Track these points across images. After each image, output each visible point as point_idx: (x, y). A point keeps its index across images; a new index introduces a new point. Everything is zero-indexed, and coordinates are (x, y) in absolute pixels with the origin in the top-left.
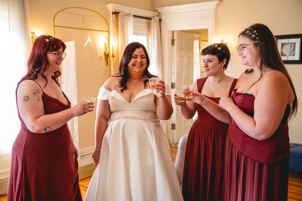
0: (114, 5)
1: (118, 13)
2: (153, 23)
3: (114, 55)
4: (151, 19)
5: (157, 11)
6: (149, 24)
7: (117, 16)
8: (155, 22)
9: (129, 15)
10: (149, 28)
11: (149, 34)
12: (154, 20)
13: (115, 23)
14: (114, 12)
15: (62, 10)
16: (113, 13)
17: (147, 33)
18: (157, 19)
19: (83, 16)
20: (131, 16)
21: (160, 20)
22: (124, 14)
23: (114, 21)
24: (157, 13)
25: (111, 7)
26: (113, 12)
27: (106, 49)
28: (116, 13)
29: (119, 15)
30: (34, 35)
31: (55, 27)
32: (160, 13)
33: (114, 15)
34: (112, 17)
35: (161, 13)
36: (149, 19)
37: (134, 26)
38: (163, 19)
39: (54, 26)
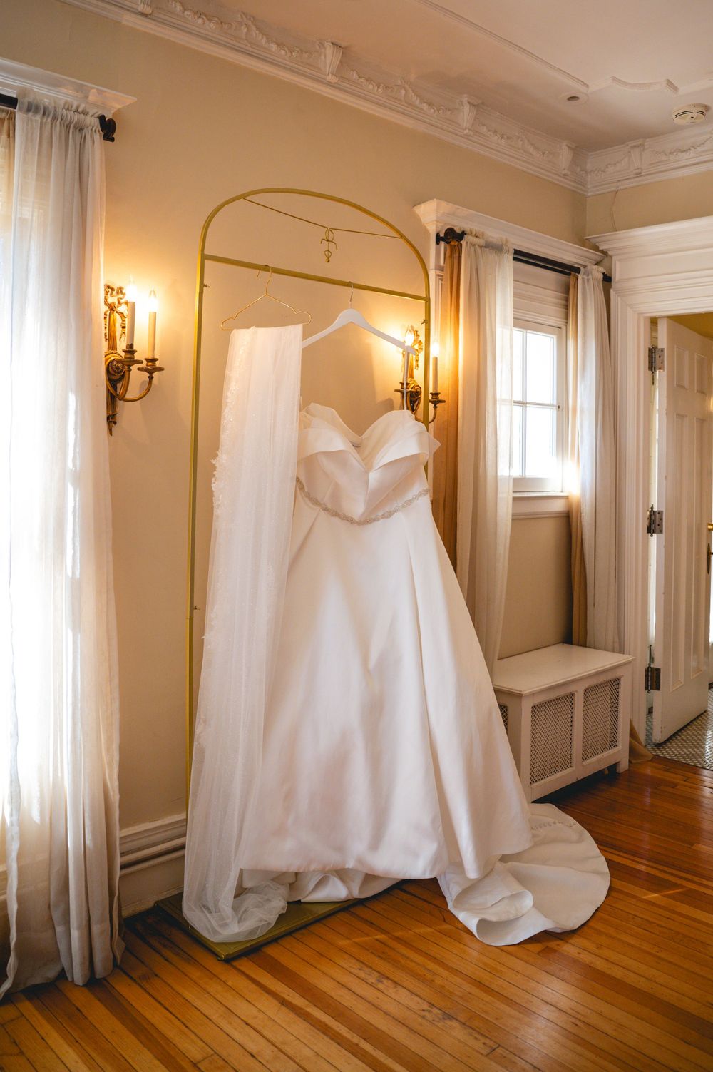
0: (446, 207)
1: (460, 236)
2: (584, 288)
3: (440, 397)
4: (578, 270)
5: (596, 248)
6: (567, 292)
7: (453, 247)
8: (591, 282)
9: (497, 248)
10: (567, 307)
11: (564, 328)
12: (585, 277)
13: (447, 274)
14: (442, 235)
15: (243, 196)
16: (439, 239)
17: (560, 322)
18: (597, 273)
19: (329, 230)
20: (508, 252)
21: (607, 279)
22: (481, 242)
23: (442, 269)
24: (597, 255)
25: (431, 216)
26: (438, 235)
27: (409, 373)
28: (451, 238)
29: (463, 242)
30: (122, 301)
31: (207, 262)
32: (605, 253)
33: (443, 244)
34: (434, 254)
35: (610, 253)
36: (568, 270)
37: (515, 295)
38: (617, 276)
39: (204, 257)
